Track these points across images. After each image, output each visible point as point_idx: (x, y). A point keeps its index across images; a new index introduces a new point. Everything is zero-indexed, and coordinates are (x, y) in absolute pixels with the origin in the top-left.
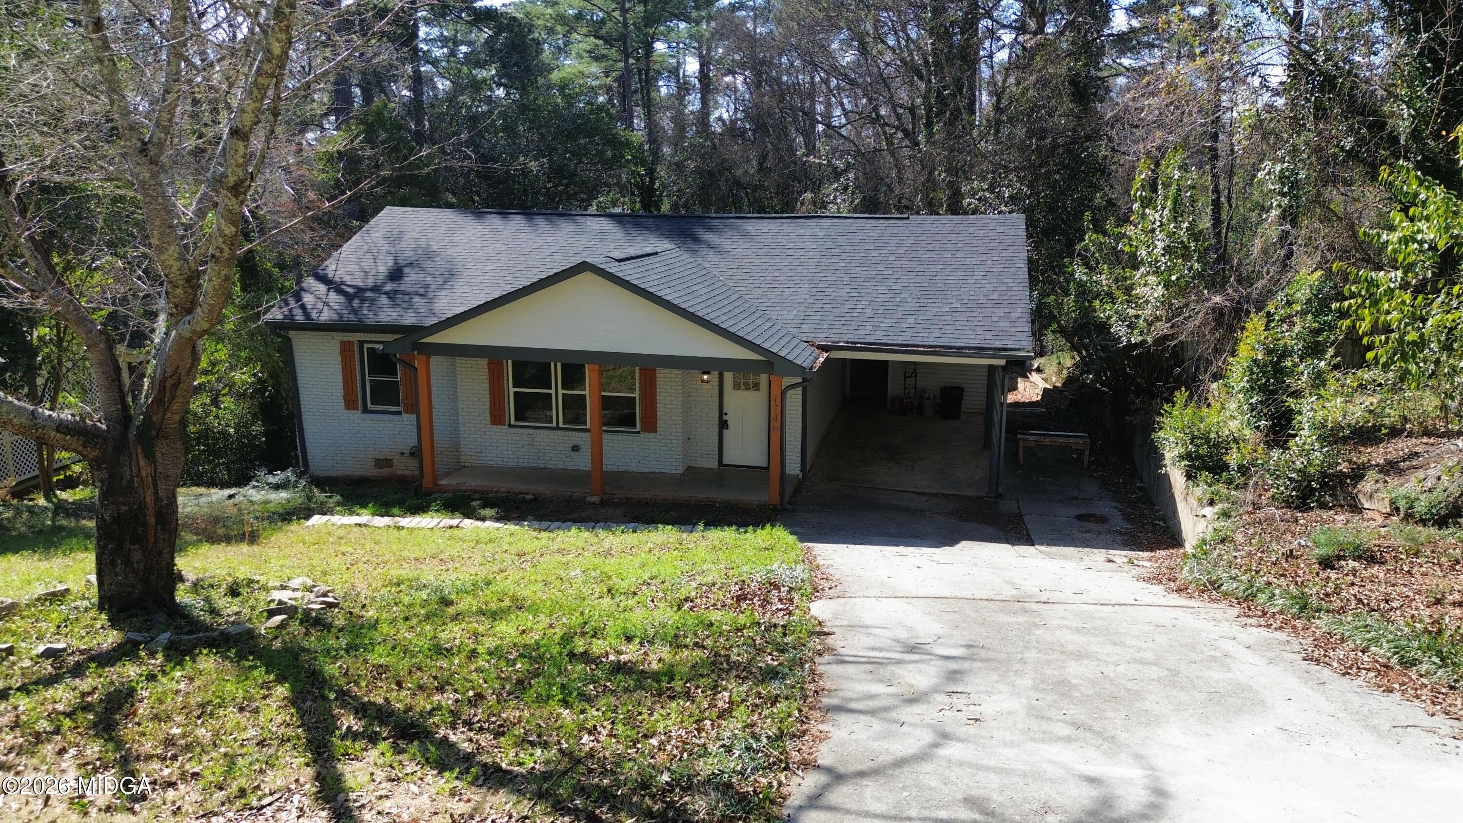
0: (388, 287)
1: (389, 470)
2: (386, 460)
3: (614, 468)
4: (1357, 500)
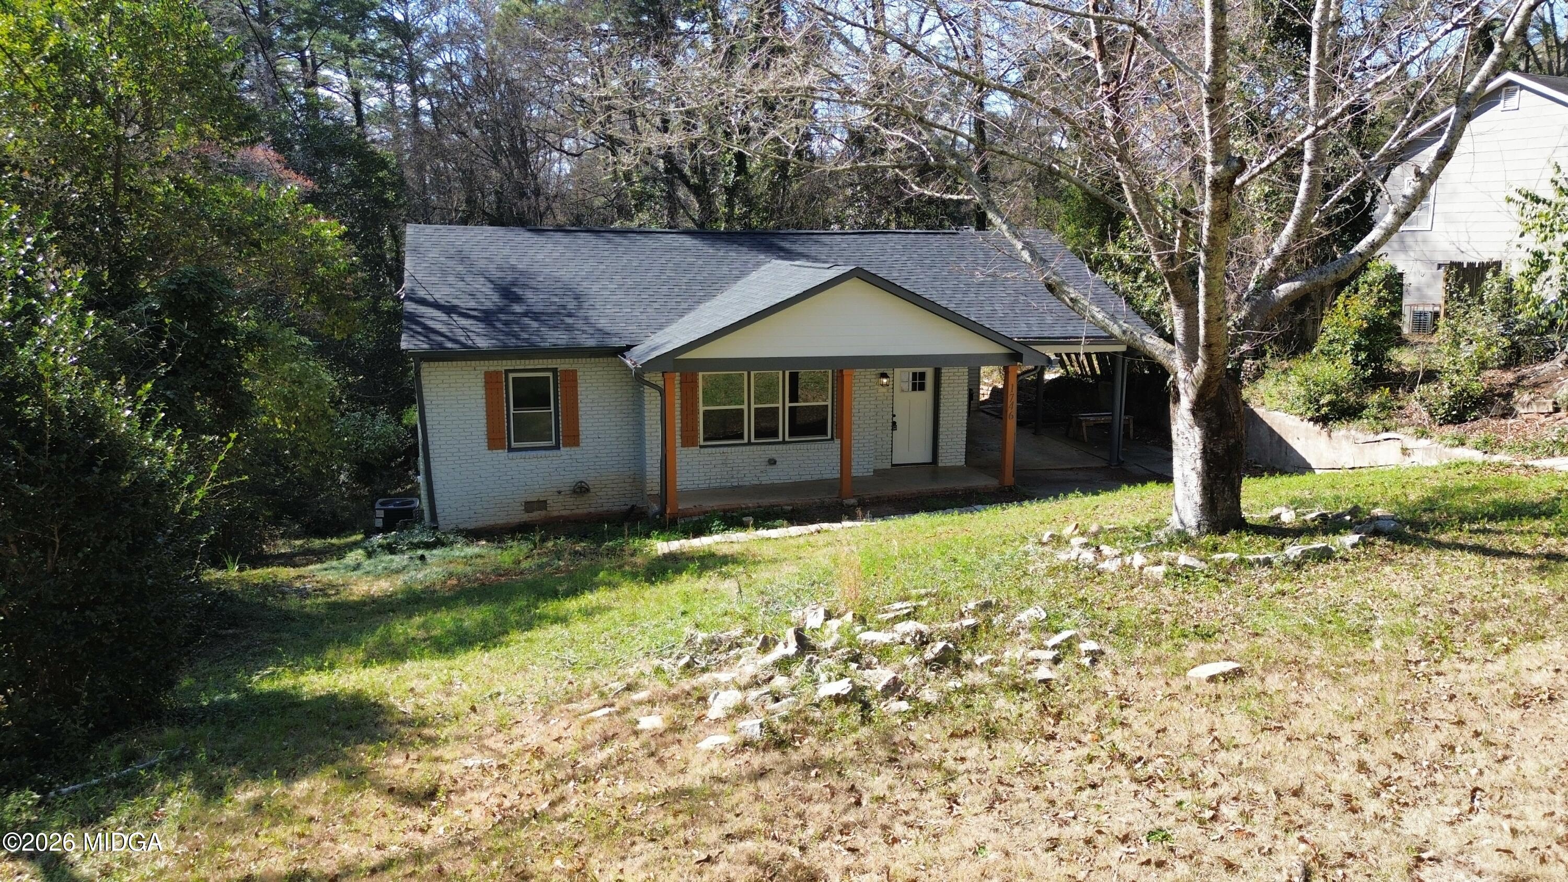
1: (543, 513)
2: (539, 502)
3: (809, 478)
4: (1512, 409)
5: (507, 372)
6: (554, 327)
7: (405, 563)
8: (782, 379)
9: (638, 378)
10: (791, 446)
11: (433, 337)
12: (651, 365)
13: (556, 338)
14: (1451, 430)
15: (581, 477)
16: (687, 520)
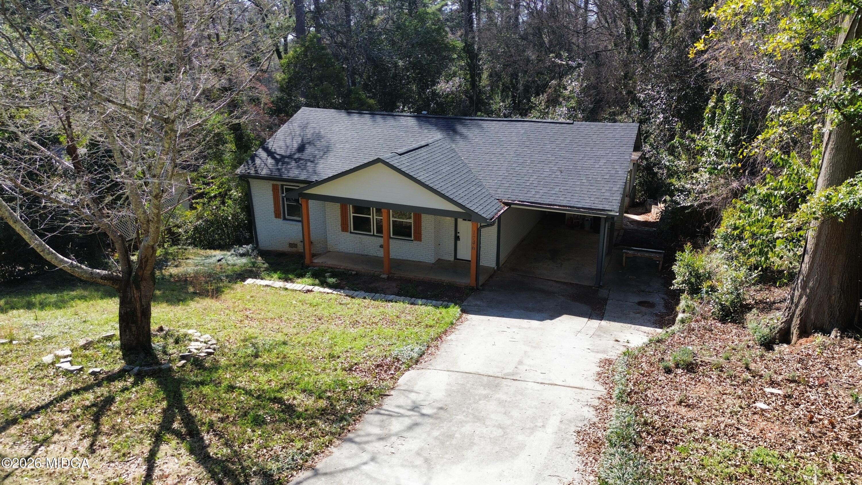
0: (296, 156)
1: (296, 249)
2: (293, 244)
3: (401, 258)
5: (282, 185)
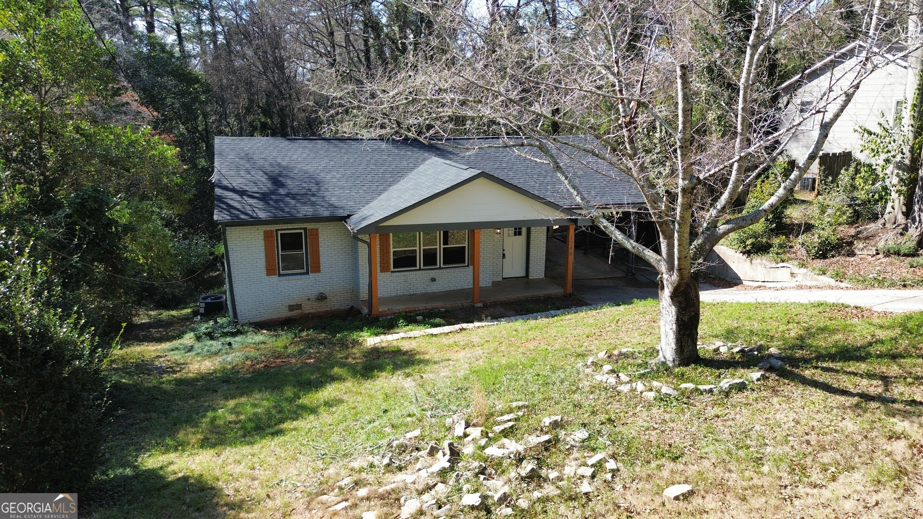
1: (299, 311)
2: (297, 305)
3: (455, 288)
4: (853, 251)
5: (277, 230)
6: (304, 204)
7: (220, 347)
8: (439, 236)
9: (355, 238)
10: (444, 270)
11: (233, 211)
12: (362, 230)
13: (306, 210)
14: (819, 263)
15: (321, 290)
16: (384, 318)
